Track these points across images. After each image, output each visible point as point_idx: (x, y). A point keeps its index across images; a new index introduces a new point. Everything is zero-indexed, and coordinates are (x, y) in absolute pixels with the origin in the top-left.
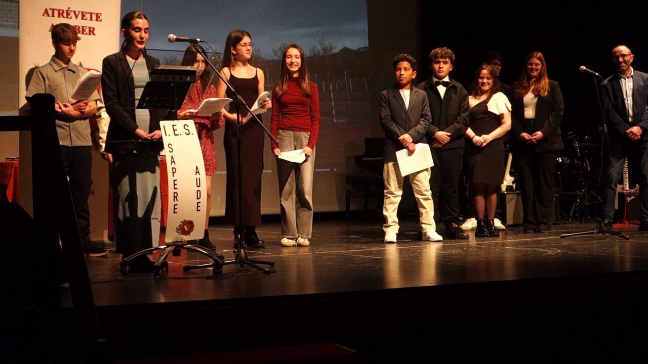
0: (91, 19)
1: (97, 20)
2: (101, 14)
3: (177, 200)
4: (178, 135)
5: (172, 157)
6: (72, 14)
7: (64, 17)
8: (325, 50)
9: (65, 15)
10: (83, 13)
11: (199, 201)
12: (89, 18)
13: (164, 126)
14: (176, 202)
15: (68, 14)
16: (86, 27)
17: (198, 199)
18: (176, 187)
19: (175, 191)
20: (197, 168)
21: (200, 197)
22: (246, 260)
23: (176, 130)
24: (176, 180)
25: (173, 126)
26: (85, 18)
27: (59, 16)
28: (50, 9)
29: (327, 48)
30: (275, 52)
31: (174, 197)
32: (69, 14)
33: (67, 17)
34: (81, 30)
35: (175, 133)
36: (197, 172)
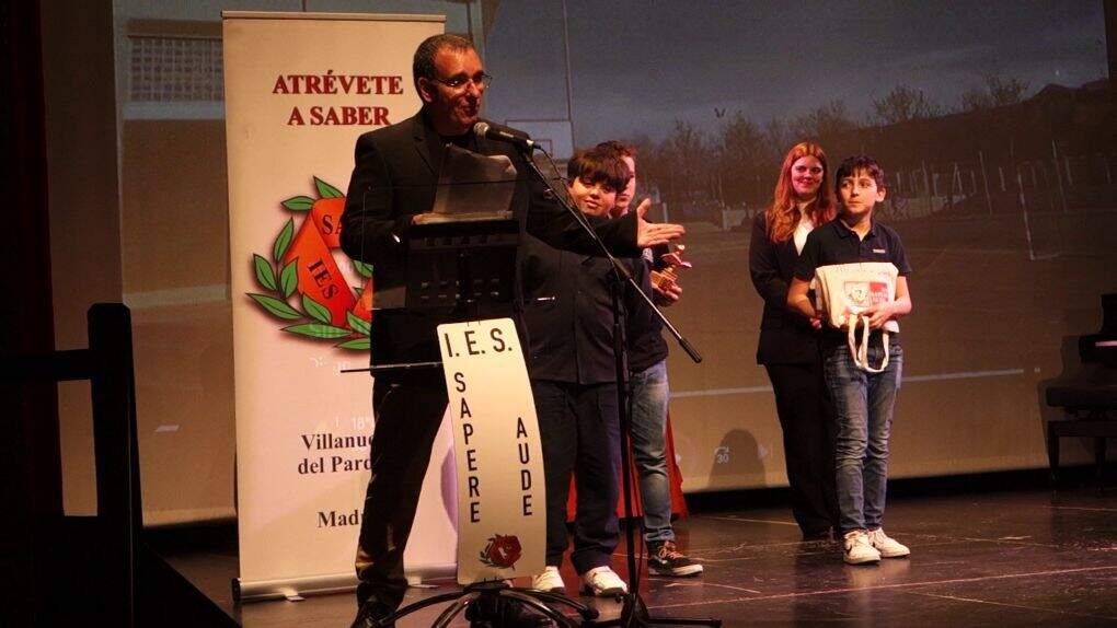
0: (379, 91)
1: (392, 91)
2: (400, 78)
3: (478, 495)
4: (478, 353)
5: (464, 402)
6: (337, 84)
7: (319, 91)
8: (1000, 93)
9: (321, 86)
10: (360, 79)
11: (526, 493)
12: (374, 89)
13: (446, 335)
14: (475, 498)
15: (328, 84)
16: (370, 109)
17: (524, 488)
18: (473, 464)
19: (472, 474)
20: (520, 421)
21: (530, 484)
22: (642, 617)
23: (474, 342)
24: (474, 451)
25: (467, 334)
26: (365, 90)
27: (309, 91)
28: (289, 78)
29: (1006, 89)
30: (879, 108)
31: (471, 487)
32: (331, 84)
33: (327, 91)
34: (357, 115)
35: (470, 349)
36: (521, 431)
